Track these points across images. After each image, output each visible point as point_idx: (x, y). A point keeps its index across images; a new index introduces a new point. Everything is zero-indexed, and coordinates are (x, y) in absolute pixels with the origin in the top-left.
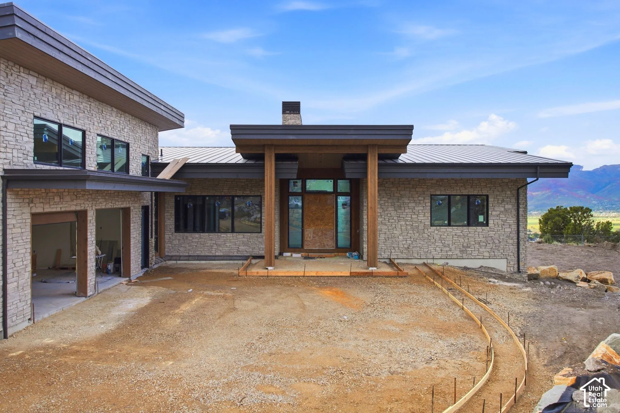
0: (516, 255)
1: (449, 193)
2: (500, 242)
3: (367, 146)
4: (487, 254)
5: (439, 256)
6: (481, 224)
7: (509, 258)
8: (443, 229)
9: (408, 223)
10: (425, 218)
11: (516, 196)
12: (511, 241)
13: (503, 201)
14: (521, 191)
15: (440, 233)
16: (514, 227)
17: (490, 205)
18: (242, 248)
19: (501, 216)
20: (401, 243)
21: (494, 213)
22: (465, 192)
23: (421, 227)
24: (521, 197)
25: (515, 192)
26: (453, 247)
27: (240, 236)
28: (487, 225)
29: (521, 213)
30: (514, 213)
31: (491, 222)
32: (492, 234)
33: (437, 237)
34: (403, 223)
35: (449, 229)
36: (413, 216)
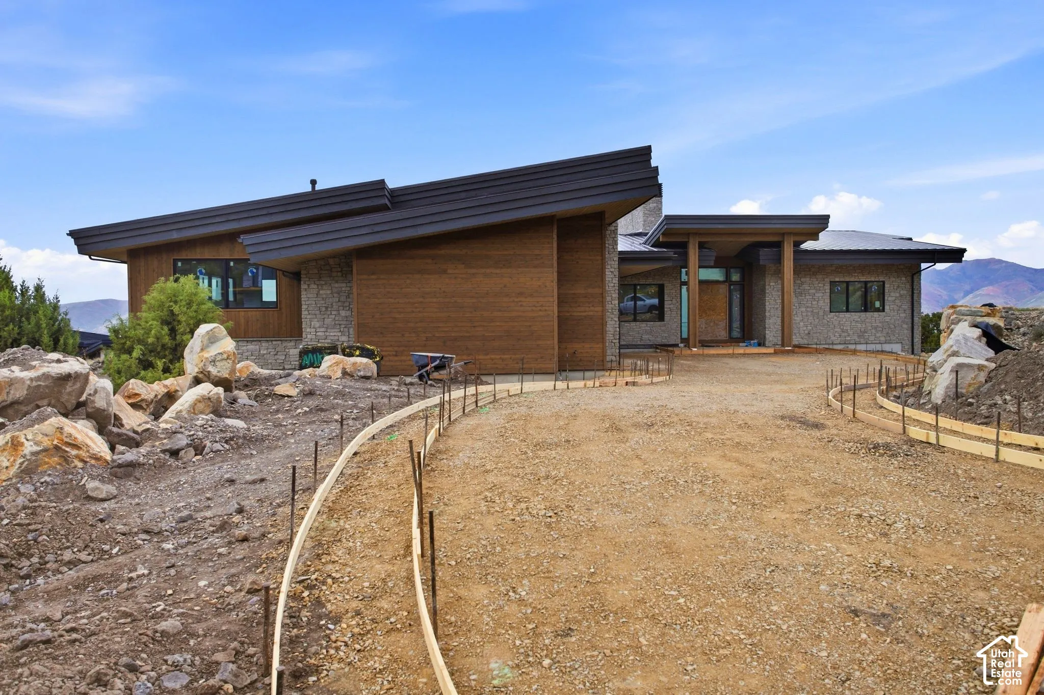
0: (910, 339)
1: (847, 279)
2: (895, 327)
3: (783, 234)
4: (883, 339)
5: (838, 342)
6: (878, 310)
7: (903, 342)
8: (842, 315)
9: (808, 309)
10: (824, 302)
11: (910, 281)
12: (905, 326)
13: (898, 287)
14: (915, 277)
15: (839, 319)
16: (909, 312)
17: (886, 291)
18: (645, 337)
19: (897, 301)
20: (801, 329)
21: (890, 299)
22: (863, 279)
23: (821, 313)
24: (915, 283)
25: (909, 278)
26: (851, 332)
27: (643, 325)
28: (883, 310)
29: (915, 298)
30: (909, 298)
31: (887, 307)
32: (888, 319)
33: (836, 323)
34: (804, 309)
35: (848, 315)
36: (814, 303)
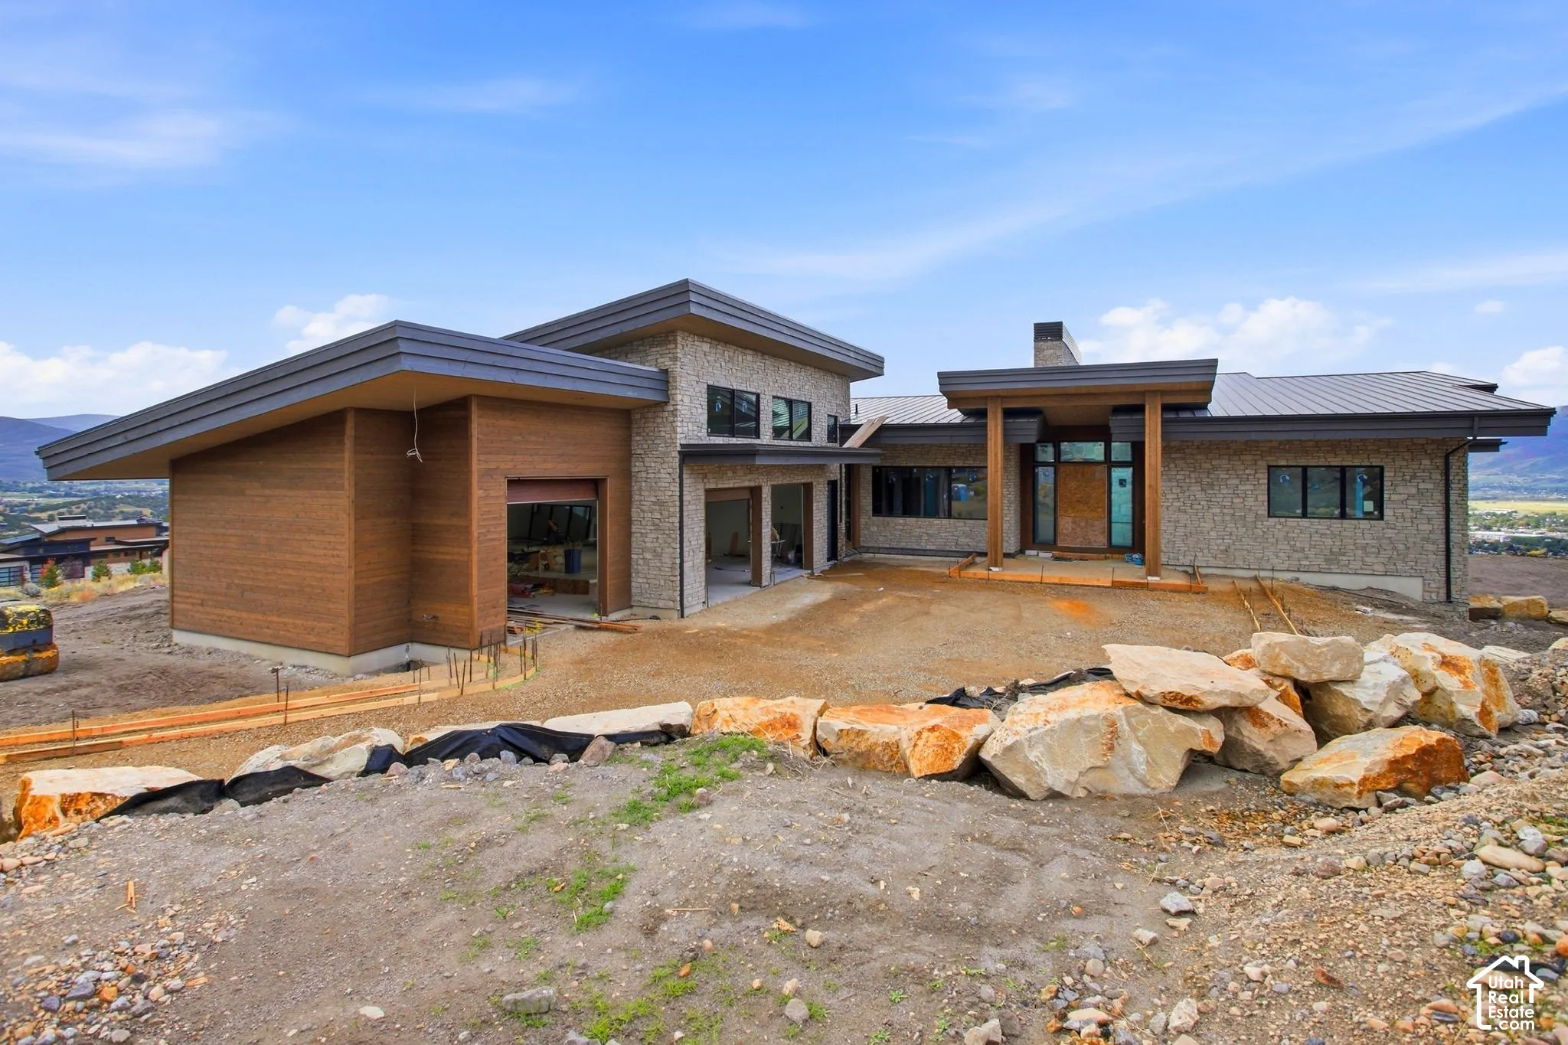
0: (1443, 572)
1: (1303, 462)
2: (1408, 548)
3: (1143, 394)
4: (1380, 568)
5: (1285, 566)
6: (1368, 516)
7: (1427, 576)
8: (1292, 522)
9: (1225, 511)
10: (1258, 502)
11: (1442, 467)
12: (1431, 547)
13: (1414, 477)
14: (1453, 459)
15: (1286, 529)
16: (1439, 523)
17: (1387, 483)
18: (963, 540)
19: (1409, 502)
20: (1213, 543)
21: (1394, 497)
22: (1335, 461)
23: (1250, 517)
24: (1453, 471)
25: (1440, 462)
26: (1311, 554)
27: (960, 523)
28: (1381, 518)
29: (1453, 497)
30: (1439, 497)
31: (1387, 512)
32: (1390, 533)
33: (1281, 535)
34: (1218, 510)
35: (1305, 522)
36: (1236, 500)
